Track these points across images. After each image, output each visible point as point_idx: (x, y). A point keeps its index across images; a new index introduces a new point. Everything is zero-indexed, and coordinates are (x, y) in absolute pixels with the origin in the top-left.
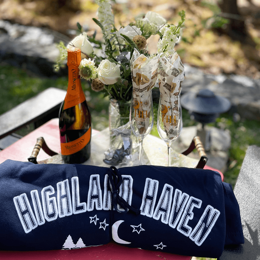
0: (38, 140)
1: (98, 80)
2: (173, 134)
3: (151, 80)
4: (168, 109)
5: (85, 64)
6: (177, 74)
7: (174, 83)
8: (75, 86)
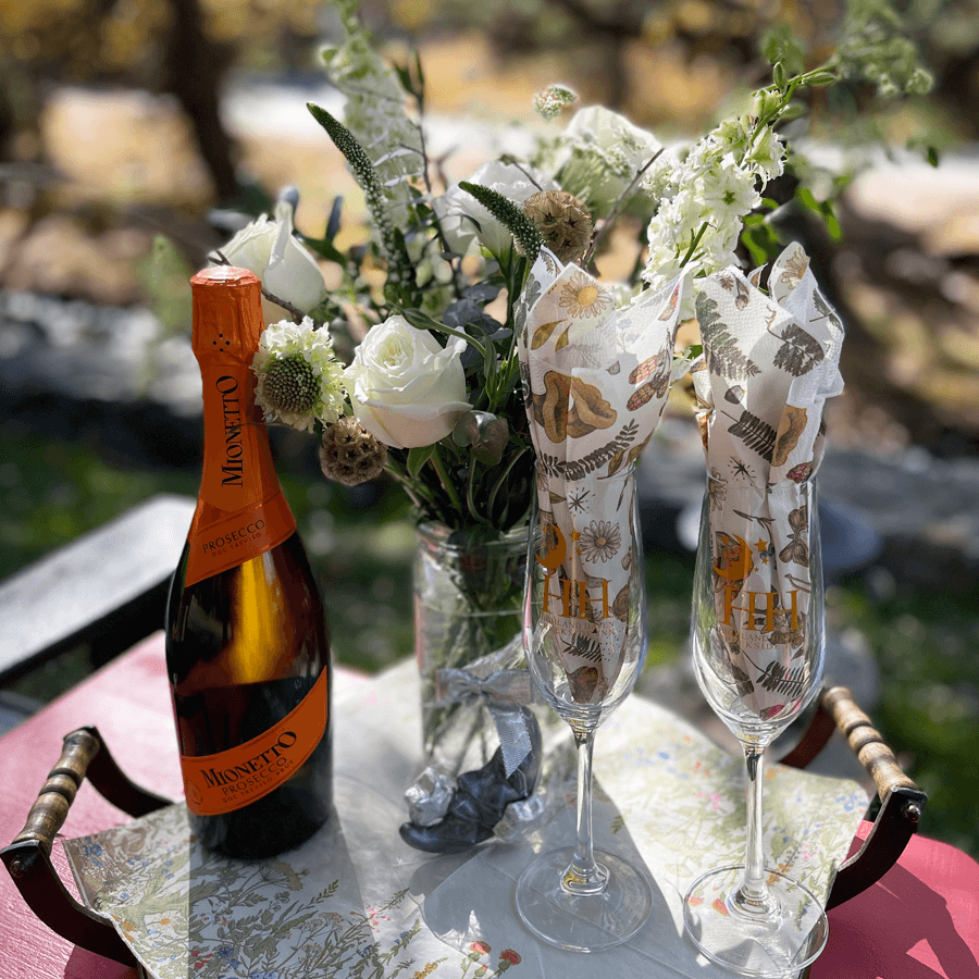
0: (70, 745)
1: (352, 424)
2: (783, 688)
3: (624, 417)
4: (756, 555)
5: (282, 344)
6: (806, 359)
7: (797, 410)
8: (239, 465)
